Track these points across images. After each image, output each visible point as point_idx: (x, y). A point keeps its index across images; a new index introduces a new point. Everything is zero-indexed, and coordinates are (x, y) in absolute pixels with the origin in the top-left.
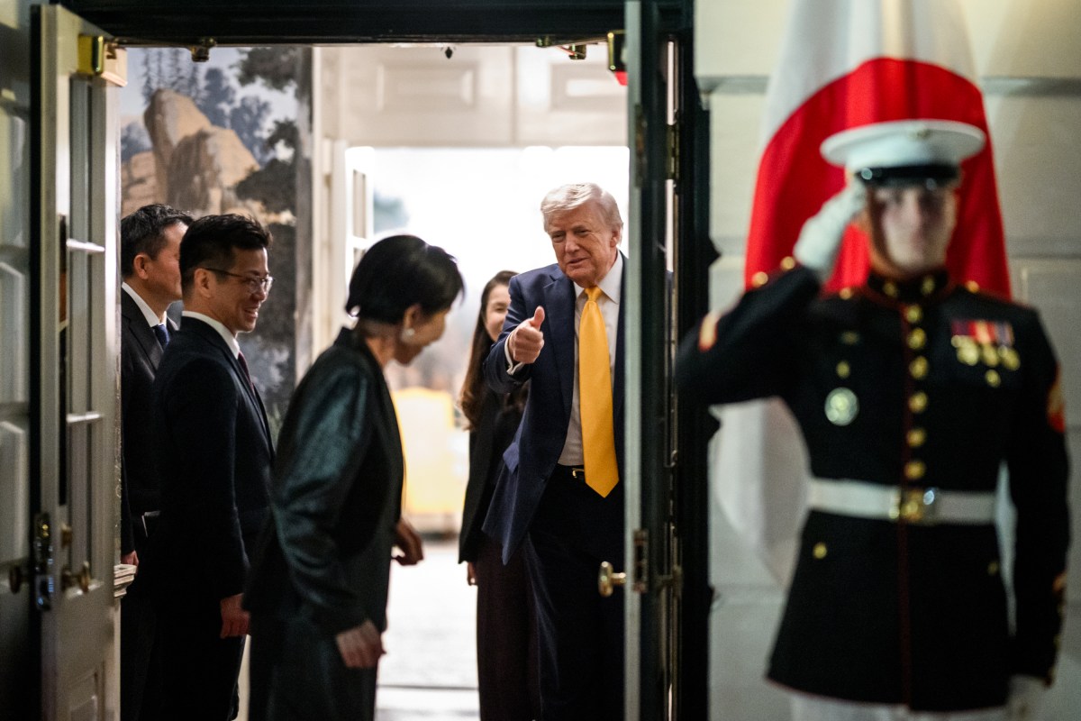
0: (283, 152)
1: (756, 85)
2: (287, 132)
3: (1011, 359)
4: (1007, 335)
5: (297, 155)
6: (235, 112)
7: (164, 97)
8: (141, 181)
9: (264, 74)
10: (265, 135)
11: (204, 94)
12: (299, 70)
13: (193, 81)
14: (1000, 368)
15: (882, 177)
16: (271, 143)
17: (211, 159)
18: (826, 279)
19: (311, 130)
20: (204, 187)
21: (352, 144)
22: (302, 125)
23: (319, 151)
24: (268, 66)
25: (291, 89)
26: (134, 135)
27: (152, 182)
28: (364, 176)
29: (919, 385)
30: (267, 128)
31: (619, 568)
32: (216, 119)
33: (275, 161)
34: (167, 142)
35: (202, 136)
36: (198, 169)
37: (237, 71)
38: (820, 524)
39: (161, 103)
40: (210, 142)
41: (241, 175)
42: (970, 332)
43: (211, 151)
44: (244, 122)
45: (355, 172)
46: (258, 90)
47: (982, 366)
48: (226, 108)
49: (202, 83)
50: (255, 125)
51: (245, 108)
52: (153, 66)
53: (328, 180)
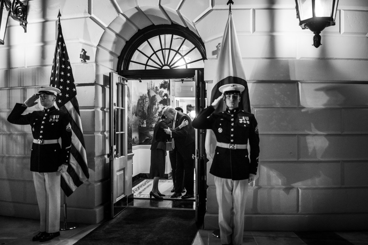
0: (165, 98)
1: (212, 82)
2: (166, 95)
3: (248, 122)
4: (248, 118)
5: (167, 98)
6: (159, 92)
7: (150, 90)
8: (147, 102)
9: (163, 87)
10: (163, 95)
11: (155, 90)
12: (168, 87)
13: (154, 88)
14: (246, 124)
15: (227, 93)
16: (164, 96)
17: (156, 99)
18: (215, 108)
19: (170, 95)
20: (155, 102)
21: (176, 97)
22: (168, 94)
23: (171, 97)
24: (163, 86)
25: (166, 89)
26: (146, 96)
27: (148, 102)
28: (178, 101)
29: (233, 127)
30: (163, 94)
31: (195, 155)
32: (157, 93)
33: (164, 99)
34: (150, 96)
35: (155, 96)
36: (154, 100)
37: (159, 87)
38: (218, 149)
39: (150, 91)
40: (156, 96)
41: (160, 101)
42: (242, 118)
43: (156, 97)
44: (160, 93)
45: (176, 100)
46: (162, 89)
47: (243, 124)
48: (158, 92)
49: (155, 89)
50: (162, 94)
51: (160, 92)
52: (149, 86)
53: (173, 101)
